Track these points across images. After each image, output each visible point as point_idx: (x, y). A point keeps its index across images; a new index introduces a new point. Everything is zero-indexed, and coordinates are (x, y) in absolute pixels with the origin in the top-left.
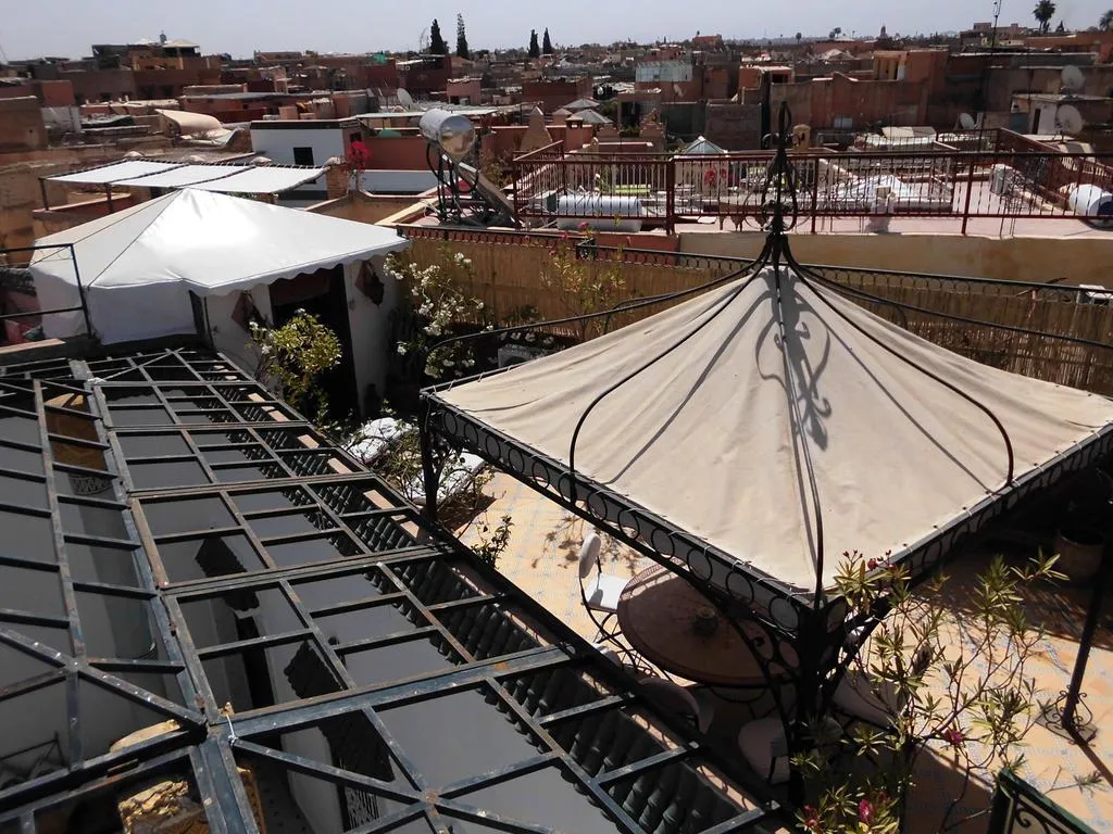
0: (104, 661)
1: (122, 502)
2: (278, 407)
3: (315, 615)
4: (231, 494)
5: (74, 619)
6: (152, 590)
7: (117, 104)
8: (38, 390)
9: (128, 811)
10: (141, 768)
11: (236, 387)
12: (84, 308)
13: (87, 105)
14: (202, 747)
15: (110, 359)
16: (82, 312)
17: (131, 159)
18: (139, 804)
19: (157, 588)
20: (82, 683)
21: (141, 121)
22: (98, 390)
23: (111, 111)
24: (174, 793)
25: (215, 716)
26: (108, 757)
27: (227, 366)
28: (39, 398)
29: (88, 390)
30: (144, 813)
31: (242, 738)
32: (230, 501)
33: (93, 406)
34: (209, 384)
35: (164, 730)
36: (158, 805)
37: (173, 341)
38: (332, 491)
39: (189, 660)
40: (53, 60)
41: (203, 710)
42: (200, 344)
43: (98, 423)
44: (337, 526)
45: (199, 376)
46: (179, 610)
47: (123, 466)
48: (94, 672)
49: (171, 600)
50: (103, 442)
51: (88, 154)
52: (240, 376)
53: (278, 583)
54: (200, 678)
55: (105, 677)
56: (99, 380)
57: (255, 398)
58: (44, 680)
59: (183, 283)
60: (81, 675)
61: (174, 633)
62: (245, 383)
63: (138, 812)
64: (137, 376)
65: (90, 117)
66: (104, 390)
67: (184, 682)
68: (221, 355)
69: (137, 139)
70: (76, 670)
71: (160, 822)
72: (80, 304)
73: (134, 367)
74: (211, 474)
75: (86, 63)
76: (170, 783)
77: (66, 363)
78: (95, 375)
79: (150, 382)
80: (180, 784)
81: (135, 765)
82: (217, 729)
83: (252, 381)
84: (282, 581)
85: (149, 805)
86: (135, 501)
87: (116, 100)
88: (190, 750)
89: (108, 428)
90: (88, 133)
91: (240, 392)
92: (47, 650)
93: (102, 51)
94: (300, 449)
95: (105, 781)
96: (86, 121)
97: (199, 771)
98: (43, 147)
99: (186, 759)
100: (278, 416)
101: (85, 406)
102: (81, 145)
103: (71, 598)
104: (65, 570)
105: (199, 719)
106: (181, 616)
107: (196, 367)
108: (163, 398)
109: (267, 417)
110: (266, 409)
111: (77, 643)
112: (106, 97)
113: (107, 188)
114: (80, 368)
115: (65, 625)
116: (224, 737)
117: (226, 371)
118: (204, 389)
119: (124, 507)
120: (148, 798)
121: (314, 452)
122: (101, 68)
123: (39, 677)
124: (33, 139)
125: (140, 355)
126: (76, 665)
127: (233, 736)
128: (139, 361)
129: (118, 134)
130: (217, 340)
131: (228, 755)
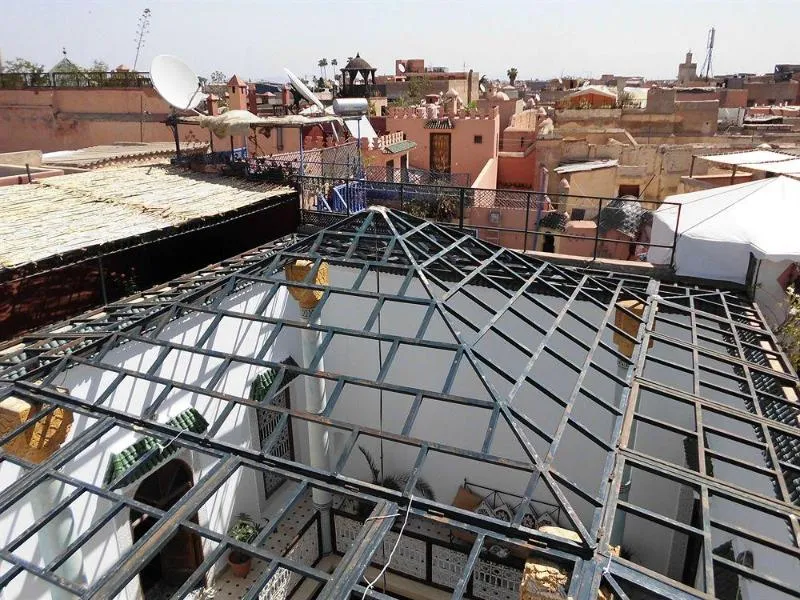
0: (558, 474)
1: (628, 382)
2: (779, 358)
3: (713, 524)
4: (703, 407)
5: (557, 440)
6: (613, 447)
7: (777, 108)
8: (617, 293)
9: (529, 571)
10: (546, 551)
11: (755, 333)
12: (674, 248)
13: (756, 107)
14: (586, 563)
15: (676, 285)
16: (671, 250)
17: (761, 149)
18: (536, 571)
19: (617, 446)
20: (541, 480)
21: (787, 122)
22: (655, 303)
23: (771, 112)
24: (557, 579)
25: (605, 548)
26: (533, 532)
27: (756, 315)
28: (615, 298)
29: (648, 302)
30: (536, 578)
31: (613, 575)
32: (700, 412)
33: (645, 313)
34: (733, 324)
35: (570, 537)
36: (546, 580)
37: (724, 285)
38: (790, 440)
39: (610, 503)
40: (743, 76)
41: (598, 540)
42: (743, 293)
43: (642, 325)
44: (774, 469)
45: (729, 316)
46: (622, 468)
47: (642, 359)
48: (549, 478)
49: (622, 459)
50: (638, 339)
51: (739, 142)
52: (762, 325)
53: (700, 487)
54: (609, 519)
55: (554, 483)
56: (659, 297)
57: (765, 345)
58: (523, 466)
59: (748, 246)
60: (542, 475)
61: (610, 481)
62: (764, 332)
63: (533, 575)
64: (686, 302)
65: (753, 116)
66: (659, 305)
67: (598, 515)
68: (755, 305)
69: (779, 135)
70: (540, 470)
71: (542, 591)
72: (672, 245)
73: (688, 295)
74: (697, 387)
75: (767, 78)
76: (557, 571)
77: (648, 280)
78: (660, 294)
79: (692, 309)
80: (562, 576)
81: (544, 547)
82: (600, 558)
83: (769, 332)
84: (704, 486)
85: (541, 576)
86: (636, 385)
87: (778, 105)
88: (578, 559)
89: (647, 331)
90: (746, 128)
91: (755, 337)
92: (532, 450)
93: (782, 69)
94: (780, 397)
95: (525, 544)
96: (748, 119)
97: (575, 576)
98: (711, 135)
99: (572, 564)
100: (776, 366)
101: (641, 312)
102: (738, 134)
103: (564, 426)
104: (569, 409)
105: (592, 544)
106: (621, 472)
107: (731, 308)
108: (694, 323)
109: (767, 363)
110: (769, 356)
111: (550, 455)
112: (771, 102)
113: (735, 168)
114: (654, 286)
115: (550, 441)
116: (602, 566)
117: (753, 318)
118: (728, 325)
119: (626, 386)
120: (543, 571)
121: (791, 404)
122: (776, 81)
123: (521, 463)
124: (706, 128)
125: (697, 288)
126: (542, 467)
127: (607, 570)
128: (692, 293)
129: (768, 129)
130: (759, 293)
131: (598, 579)
